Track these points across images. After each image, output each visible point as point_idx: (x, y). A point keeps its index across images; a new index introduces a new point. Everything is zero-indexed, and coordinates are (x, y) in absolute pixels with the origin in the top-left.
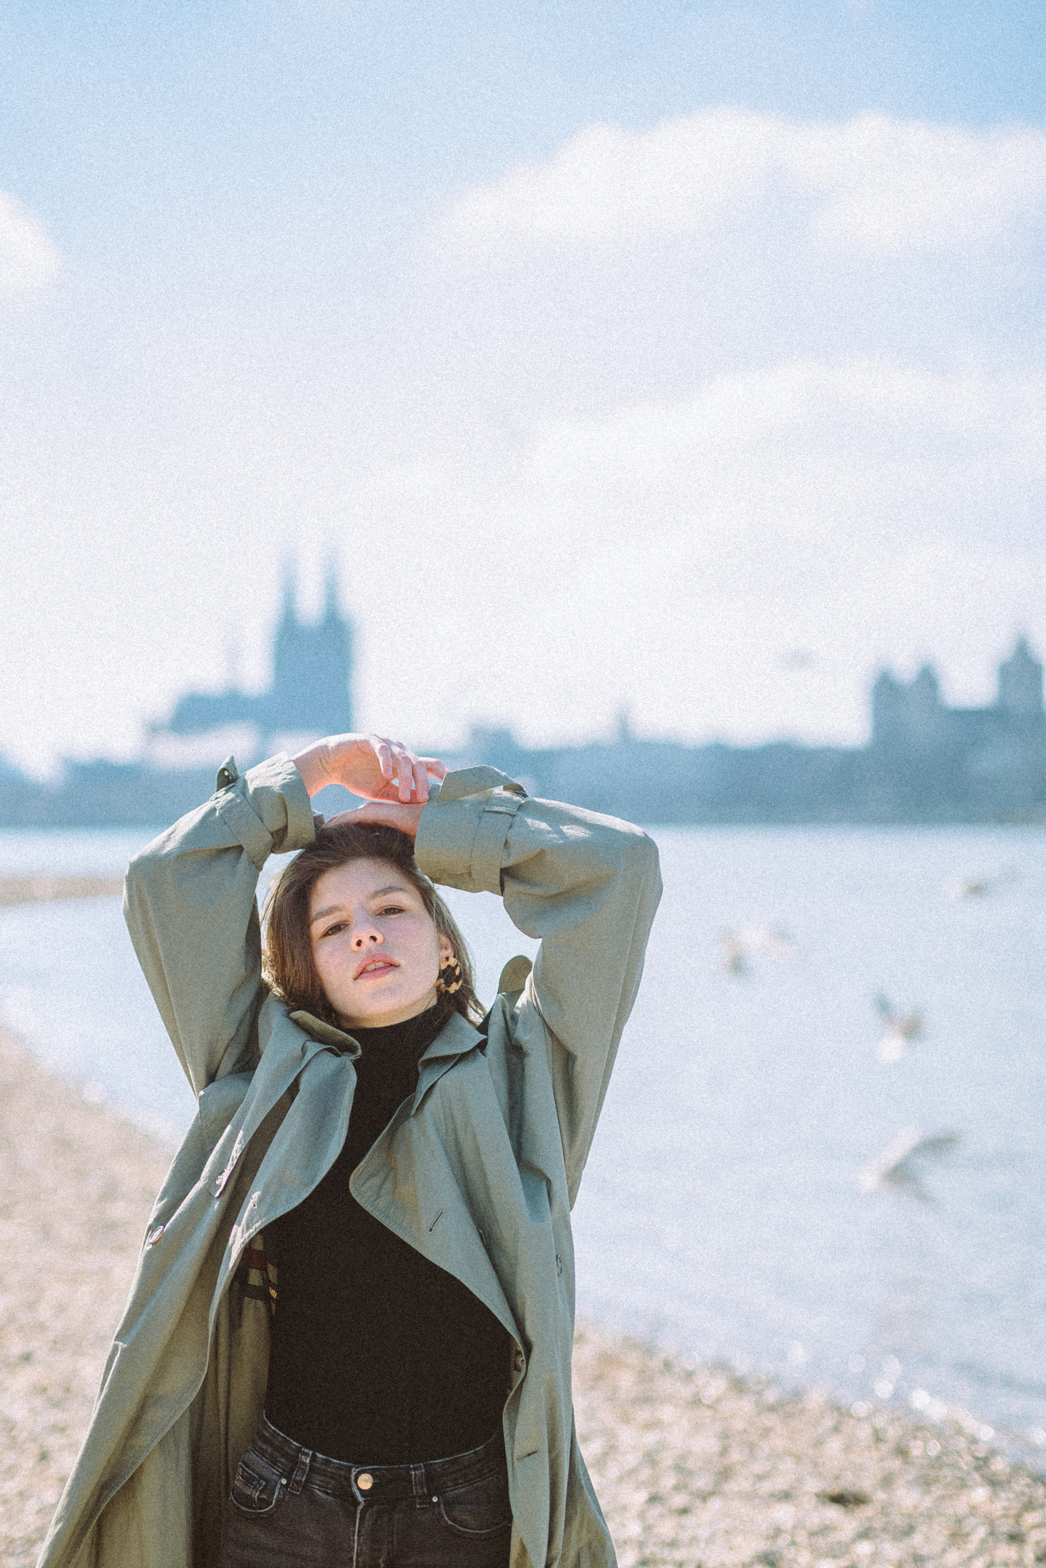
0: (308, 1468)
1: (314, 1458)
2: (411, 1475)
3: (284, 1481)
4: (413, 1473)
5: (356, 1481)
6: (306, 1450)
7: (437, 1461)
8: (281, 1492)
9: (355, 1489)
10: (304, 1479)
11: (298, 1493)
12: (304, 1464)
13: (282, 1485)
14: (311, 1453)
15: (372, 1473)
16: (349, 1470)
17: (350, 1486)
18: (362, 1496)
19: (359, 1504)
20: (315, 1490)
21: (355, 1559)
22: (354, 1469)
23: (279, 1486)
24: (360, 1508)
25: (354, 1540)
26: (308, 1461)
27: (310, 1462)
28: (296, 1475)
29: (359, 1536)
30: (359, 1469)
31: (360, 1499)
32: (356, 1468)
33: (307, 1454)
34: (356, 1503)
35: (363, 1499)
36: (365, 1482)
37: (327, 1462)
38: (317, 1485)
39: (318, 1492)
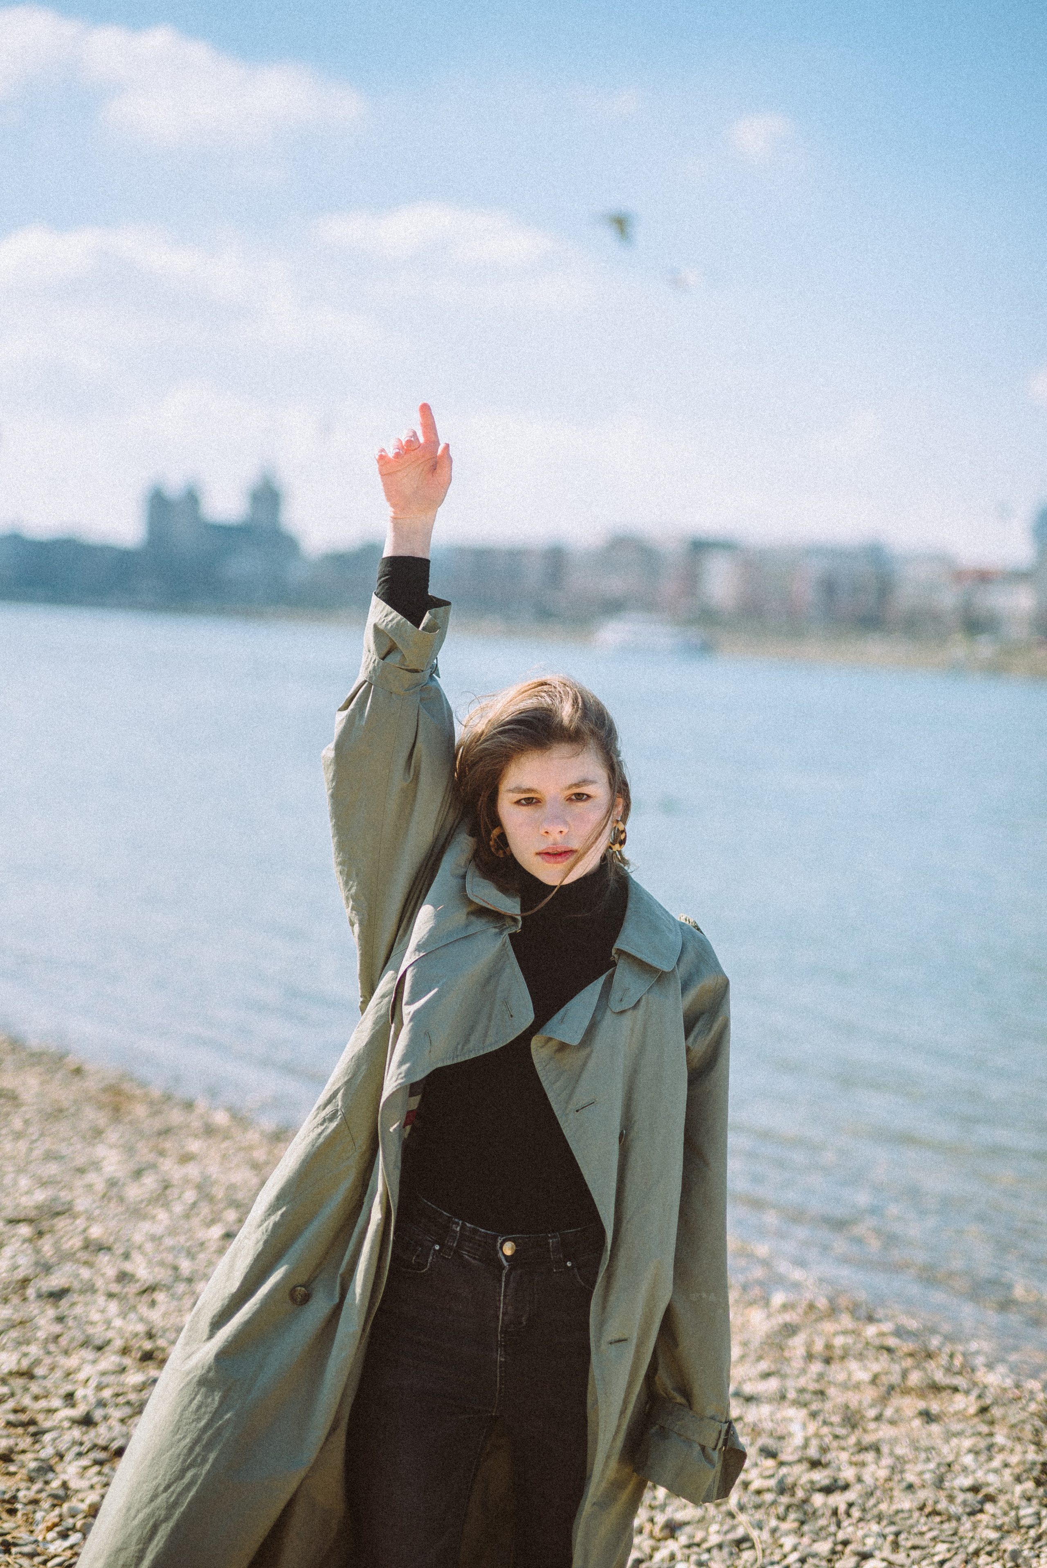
0: (458, 1235)
1: (463, 1227)
2: (549, 1243)
3: (437, 1247)
4: (551, 1241)
5: (501, 1248)
6: (456, 1220)
7: (571, 1231)
8: (434, 1257)
9: (500, 1254)
10: (455, 1245)
11: (450, 1258)
12: (456, 1232)
13: (435, 1250)
14: (460, 1222)
15: (513, 1240)
16: (495, 1238)
17: (497, 1253)
18: (507, 1261)
19: (504, 1268)
20: (465, 1256)
21: (500, 1318)
22: (499, 1238)
23: (432, 1251)
24: (505, 1272)
25: (500, 1300)
26: (458, 1229)
27: (460, 1230)
28: (448, 1241)
29: (505, 1296)
30: (504, 1238)
31: (505, 1263)
32: (502, 1237)
33: (458, 1224)
34: (502, 1267)
35: (508, 1264)
36: (508, 1249)
37: (475, 1232)
38: (466, 1251)
39: (467, 1257)
